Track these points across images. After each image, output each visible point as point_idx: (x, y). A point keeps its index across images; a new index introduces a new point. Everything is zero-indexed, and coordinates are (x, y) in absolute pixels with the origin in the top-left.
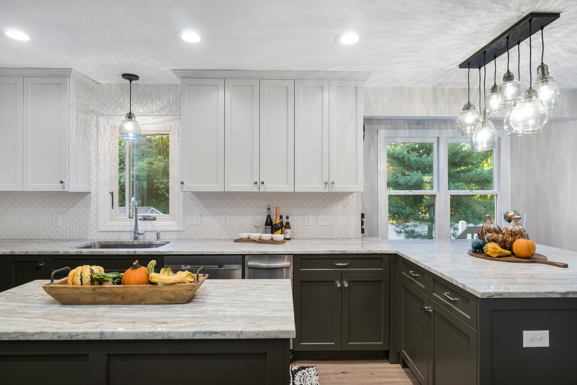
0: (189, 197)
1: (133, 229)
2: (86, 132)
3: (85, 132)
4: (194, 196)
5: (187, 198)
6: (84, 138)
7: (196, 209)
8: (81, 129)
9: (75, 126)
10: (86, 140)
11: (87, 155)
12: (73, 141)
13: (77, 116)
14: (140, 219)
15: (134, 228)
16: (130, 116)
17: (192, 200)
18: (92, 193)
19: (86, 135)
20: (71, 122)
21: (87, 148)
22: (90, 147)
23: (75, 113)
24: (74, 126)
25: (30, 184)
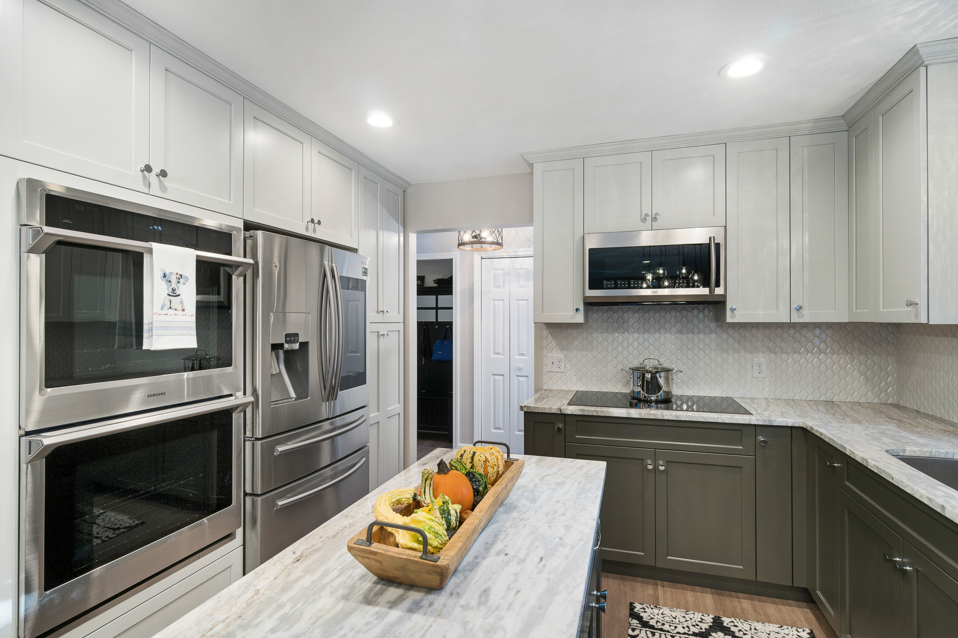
12: (945, 205)
23: (952, 138)
24: (949, 170)
25: (881, 310)
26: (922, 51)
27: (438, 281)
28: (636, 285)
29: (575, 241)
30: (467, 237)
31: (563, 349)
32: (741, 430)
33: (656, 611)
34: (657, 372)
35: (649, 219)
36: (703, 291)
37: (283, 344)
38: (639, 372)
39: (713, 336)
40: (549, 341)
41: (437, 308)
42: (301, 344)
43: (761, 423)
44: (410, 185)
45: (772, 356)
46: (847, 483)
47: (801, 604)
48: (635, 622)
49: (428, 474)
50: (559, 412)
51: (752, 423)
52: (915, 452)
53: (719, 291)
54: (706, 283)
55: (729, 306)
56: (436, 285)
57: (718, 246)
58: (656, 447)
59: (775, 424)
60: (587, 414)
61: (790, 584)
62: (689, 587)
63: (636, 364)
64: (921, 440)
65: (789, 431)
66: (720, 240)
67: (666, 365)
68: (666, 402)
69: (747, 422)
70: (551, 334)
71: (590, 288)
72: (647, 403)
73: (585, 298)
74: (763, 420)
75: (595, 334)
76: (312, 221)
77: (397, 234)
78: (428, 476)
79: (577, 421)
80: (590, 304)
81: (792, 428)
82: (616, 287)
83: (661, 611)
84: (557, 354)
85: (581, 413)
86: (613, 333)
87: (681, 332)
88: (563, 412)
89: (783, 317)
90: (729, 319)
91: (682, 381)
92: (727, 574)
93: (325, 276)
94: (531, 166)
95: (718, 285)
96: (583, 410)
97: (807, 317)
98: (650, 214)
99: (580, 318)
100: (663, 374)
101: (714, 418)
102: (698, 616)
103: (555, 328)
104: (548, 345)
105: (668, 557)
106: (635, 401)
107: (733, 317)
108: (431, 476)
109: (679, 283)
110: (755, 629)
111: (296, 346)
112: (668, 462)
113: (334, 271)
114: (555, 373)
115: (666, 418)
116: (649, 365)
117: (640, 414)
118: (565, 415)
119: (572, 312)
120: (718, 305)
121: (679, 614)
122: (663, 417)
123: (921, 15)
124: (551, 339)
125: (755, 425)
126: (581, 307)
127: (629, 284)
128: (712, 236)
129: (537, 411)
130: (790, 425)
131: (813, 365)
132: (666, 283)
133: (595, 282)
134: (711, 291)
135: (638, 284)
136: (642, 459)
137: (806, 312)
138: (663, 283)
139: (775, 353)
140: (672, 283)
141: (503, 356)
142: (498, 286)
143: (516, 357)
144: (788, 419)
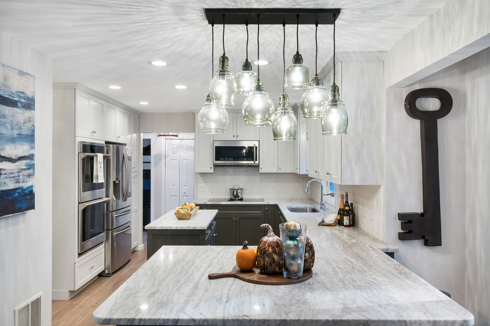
15: (321, 200)
26: (298, 104)
29: (210, 144)
31: (206, 182)
32: (261, 207)
34: (238, 190)
35: (235, 137)
36: (252, 162)
37: (115, 181)
38: (233, 190)
39: (259, 177)
40: (200, 179)
43: (266, 204)
44: (141, 113)
50: (205, 204)
53: (257, 162)
54: (253, 160)
55: (260, 167)
57: (256, 147)
58: (236, 214)
59: (270, 204)
60: (214, 204)
63: (232, 187)
65: (274, 206)
66: (257, 145)
67: (241, 187)
68: (241, 200)
69: (263, 204)
70: (201, 176)
71: (216, 160)
72: (235, 200)
73: (214, 164)
75: (218, 177)
76: (118, 137)
77: (137, 134)
79: (211, 206)
80: (216, 166)
81: (274, 205)
82: (224, 160)
84: (204, 184)
85: (212, 204)
86: (224, 176)
87: (247, 175)
88: (206, 204)
89: (276, 171)
91: (248, 194)
93: (124, 157)
94: (194, 114)
95: (256, 160)
96: (213, 203)
97: (282, 171)
98: (236, 135)
99: (212, 171)
100: (240, 191)
101: (253, 203)
103: (203, 174)
104: (200, 181)
106: (231, 200)
107: (261, 171)
109: (245, 159)
111: (118, 182)
112: (240, 218)
113: (126, 155)
114: (202, 192)
116: (236, 187)
117: (231, 203)
118: (207, 205)
119: (209, 169)
120: (257, 166)
125: (265, 205)
126: (213, 167)
127: (229, 159)
128: (255, 144)
132: (241, 159)
133: (217, 158)
134: (254, 162)
135: (232, 159)
136: (232, 218)
137: (282, 169)
138: (240, 159)
139: (277, 183)
140: (242, 159)
141: (176, 187)
142: (174, 153)
143: (183, 187)
144: (273, 202)
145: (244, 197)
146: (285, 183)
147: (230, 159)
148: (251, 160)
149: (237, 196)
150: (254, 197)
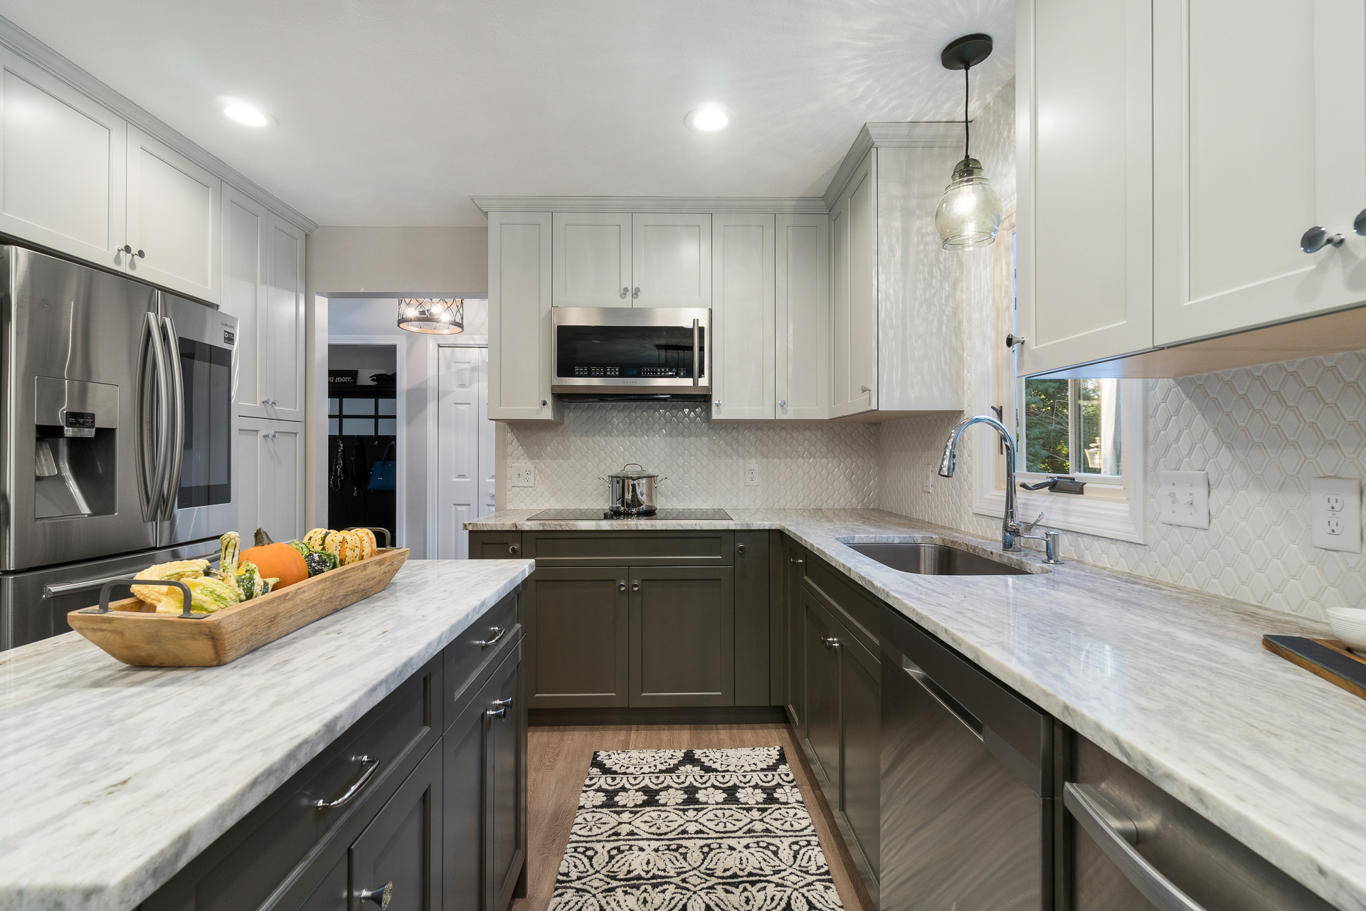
0: (1165, 400)
1: (1001, 511)
2: (942, 259)
3: (938, 261)
4: (1184, 396)
5: (1158, 406)
6: (932, 276)
7: (1189, 455)
8: (922, 256)
9: (898, 253)
10: (941, 281)
11: (945, 318)
12: (892, 291)
13: (906, 231)
14: (1024, 486)
15: (1004, 509)
16: (968, 169)
17: (1177, 412)
18: (965, 412)
19: (942, 267)
20: (884, 248)
21: (947, 301)
22: (958, 294)
23: (897, 224)
24: (894, 256)
25: (850, 401)
26: (872, 131)
27: (378, 378)
28: (613, 373)
29: (541, 317)
30: (411, 312)
31: (532, 456)
32: (720, 538)
33: (623, 755)
34: (639, 478)
35: (629, 295)
36: (688, 382)
37: (61, 428)
38: (621, 482)
39: (705, 439)
40: (514, 446)
41: (376, 417)
42: (99, 430)
43: (739, 528)
44: (317, 227)
45: (764, 460)
46: (806, 577)
47: (779, 725)
48: (595, 771)
49: (228, 540)
50: (514, 529)
51: (730, 528)
52: (862, 539)
53: (703, 382)
54: (689, 374)
55: (715, 401)
56: (374, 383)
57: (701, 330)
58: (629, 564)
59: (752, 528)
60: (548, 529)
61: (768, 705)
62: (666, 727)
63: (616, 470)
64: (873, 530)
65: (767, 534)
66: (704, 323)
67: (650, 471)
68: (650, 513)
69: (725, 528)
70: (517, 438)
71: (559, 374)
72: (627, 515)
73: (553, 387)
74: (741, 524)
75: (573, 439)
76: (128, 249)
77: (294, 294)
78: (229, 542)
79: (537, 539)
80: (562, 398)
81: (769, 531)
82: (590, 376)
83: (629, 754)
84: (525, 463)
85: (541, 528)
86: (594, 436)
87: (670, 434)
88: (520, 528)
89: (769, 414)
90: (715, 416)
91: (672, 493)
92: (705, 704)
93: (149, 334)
94: (486, 214)
95: (701, 373)
96: (544, 525)
97: (790, 416)
98: (630, 289)
99: (547, 414)
100: (644, 481)
101: (691, 525)
102: (669, 753)
103: (521, 428)
104: (513, 452)
105: (643, 694)
106: (615, 514)
107: (719, 412)
108: (233, 542)
109: (661, 372)
110: (727, 756)
111: (89, 433)
112: (643, 580)
113: (166, 327)
114: (522, 488)
115: (640, 529)
116: (631, 471)
117: (611, 525)
118: (522, 531)
119: (538, 406)
120: (703, 399)
121: (647, 754)
122: (637, 527)
123: (861, 89)
124: (518, 444)
125: (734, 531)
126: (549, 400)
127: (605, 371)
128: (696, 318)
129: (486, 529)
130: (767, 528)
131: (803, 470)
132: (647, 372)
133: (565, 369)
134: (695, 383)
135: (615, 371)
136: (614, 580)
137: (790, 408)
138: (644, 372)
139: (767, 458)
140: (653, 372)
141: (469, 480)
142: (463, 386)
143: (488, 480)
144: (766, 523)
145: (660, 504)
146: (791, 458)
147: (611, 371)
148: (682, 374)
149: (636, 501)
150: (693, 506)
